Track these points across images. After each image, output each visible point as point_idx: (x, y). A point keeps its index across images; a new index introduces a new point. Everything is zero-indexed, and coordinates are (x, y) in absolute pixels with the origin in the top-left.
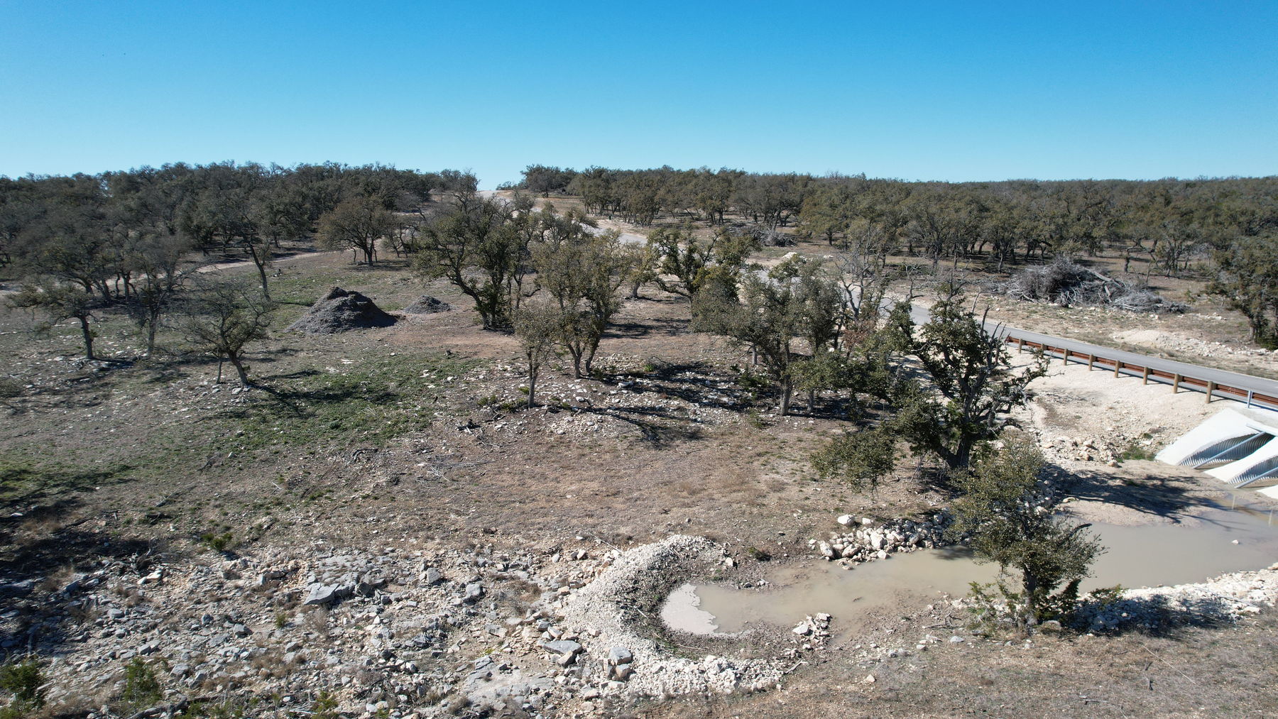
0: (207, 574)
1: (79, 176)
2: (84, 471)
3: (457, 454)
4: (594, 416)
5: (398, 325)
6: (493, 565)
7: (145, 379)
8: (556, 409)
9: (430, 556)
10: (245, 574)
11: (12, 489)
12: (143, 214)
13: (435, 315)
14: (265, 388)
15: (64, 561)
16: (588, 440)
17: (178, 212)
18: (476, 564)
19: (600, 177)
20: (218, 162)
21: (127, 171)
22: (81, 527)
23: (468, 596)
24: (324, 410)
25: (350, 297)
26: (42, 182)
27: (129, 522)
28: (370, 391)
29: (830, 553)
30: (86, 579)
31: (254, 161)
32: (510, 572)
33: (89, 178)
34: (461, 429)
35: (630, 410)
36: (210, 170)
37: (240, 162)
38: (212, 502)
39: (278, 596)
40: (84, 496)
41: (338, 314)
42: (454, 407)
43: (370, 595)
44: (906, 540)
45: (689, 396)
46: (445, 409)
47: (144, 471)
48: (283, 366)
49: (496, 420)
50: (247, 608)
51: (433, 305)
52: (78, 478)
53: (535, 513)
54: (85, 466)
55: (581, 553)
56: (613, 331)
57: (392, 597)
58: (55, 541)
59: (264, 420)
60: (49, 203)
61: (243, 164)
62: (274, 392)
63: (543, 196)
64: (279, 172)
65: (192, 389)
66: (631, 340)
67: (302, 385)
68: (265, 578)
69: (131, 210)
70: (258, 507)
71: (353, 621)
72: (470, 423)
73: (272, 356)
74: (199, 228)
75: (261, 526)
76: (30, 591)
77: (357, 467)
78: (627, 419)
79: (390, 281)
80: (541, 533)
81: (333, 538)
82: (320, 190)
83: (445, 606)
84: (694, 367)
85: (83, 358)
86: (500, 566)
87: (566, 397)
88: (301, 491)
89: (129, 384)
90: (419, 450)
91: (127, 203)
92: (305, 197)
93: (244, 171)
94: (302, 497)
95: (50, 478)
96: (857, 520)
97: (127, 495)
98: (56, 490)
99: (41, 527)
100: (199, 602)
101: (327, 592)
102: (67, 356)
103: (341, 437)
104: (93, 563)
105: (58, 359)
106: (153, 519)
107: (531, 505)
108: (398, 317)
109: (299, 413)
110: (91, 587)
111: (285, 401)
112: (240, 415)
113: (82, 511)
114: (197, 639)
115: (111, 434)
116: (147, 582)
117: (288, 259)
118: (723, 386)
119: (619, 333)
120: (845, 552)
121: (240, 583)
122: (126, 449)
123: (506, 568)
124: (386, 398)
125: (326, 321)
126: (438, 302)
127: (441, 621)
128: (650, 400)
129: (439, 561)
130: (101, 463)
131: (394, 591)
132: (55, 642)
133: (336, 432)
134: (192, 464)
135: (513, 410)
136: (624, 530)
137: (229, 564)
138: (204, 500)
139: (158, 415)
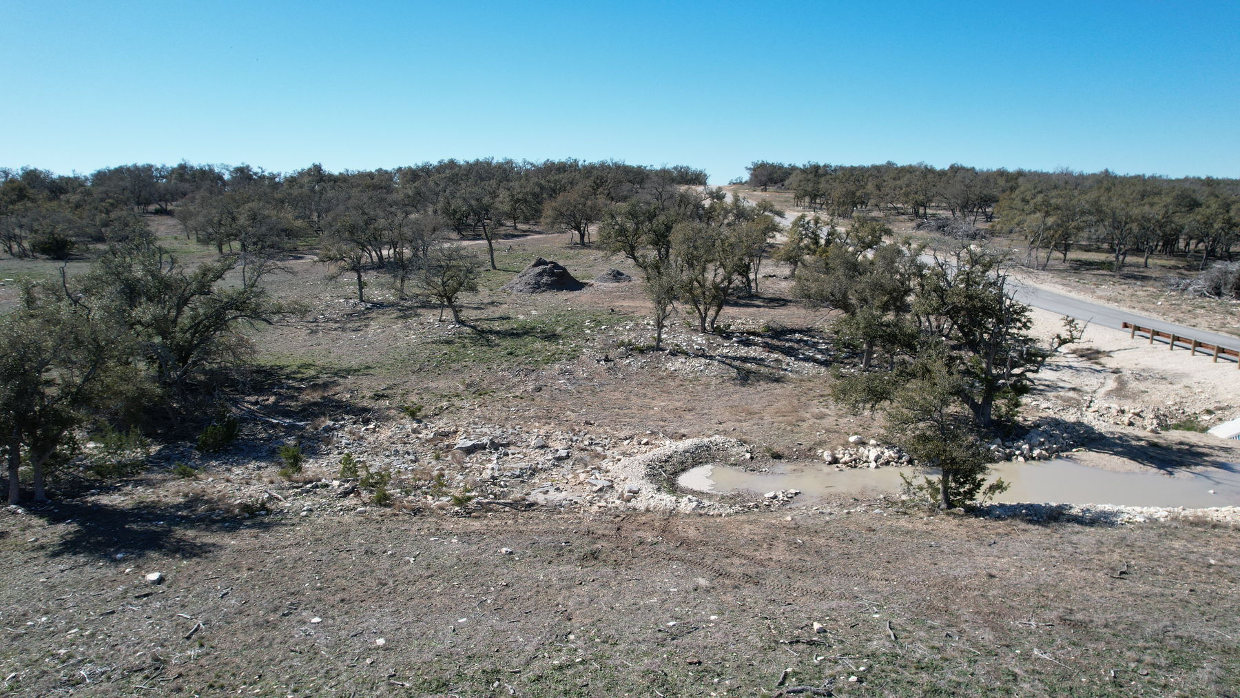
0: (402, 429)
1: (379, 171)
2: (344, 367)
3: (590, 377)
4: (703, 360)
5: (584, 290)
6: (582, 441)
7: (393, 316)
8: (674, 354)
9: (542, 432)
10: (425, 432)
11: (302, 373)
12: (417, 201)
13: (617, 284)
14: (471, 326)
15: (324, 415)
16: (691, 376)
17: (441, 199)
18: (571, 440)
19: (816, 172)
20: (481, 159)
21: (413, 167)
22: (336, 397)
23: (557, 456)
24: (507, 343)
25: (549, 266)
26: (354, 176)
27: (363, 397)
28: (542, 332)
29: (830, 459)
30: (334, 424)
31: (509, 157)
32: (593, 447)
33: (386, 172)
34: (598, 361)
35: (735, 358)
36: (474, 165)
37: (498, 158)
38: (416, 391)
39: (441, 445)
40: (341, 381)
41: (539, 279)
42: (599, 347)
43: (497, 449)
44: (900, 458)
45: (789, 352)
46: (592, 348)
47: (378, 370)
48: (490, 312)
49: (627, 357)
50: (420, 450)
51: (617, 276)
52: (340, 370)
53: (626, 415)
54: (345, 365)
55: (645, 440)
56: (757, 303)
57: (510, 452)
58: (322, 403)
59: (464, 346)
60: (355, 192)
61: (501, 160)
62: (476, 329)
63: (762, 190)
64: (529, 167)
65: (422, 324)
66: (767, 309)
67: (497, 326)
68: (435, 434)
69: (409, 197)
70: (443, 396)
71: (480, 461)
72: (607, 357)
73: (483, 306)
74: (455, 212)
75: (442, 407)
76: (304, 428)
77: (517, 380)
78: (730, 365)
79: (592, 258)
80: (624, 427)
81: (485, 418)
82: (556, 182)
83: (541, 459)
84: (806, 332)
85: (357, 301)
86: (587, 443)
87: (687, 345)
88: (474, 390)
89: (382, 319)
90: (563, 373)
91: (406, 191)
92: (542, 188)
93: (500, 166)
94: (474, 393)
95: (324, 369)
96: (864, 440)
97: (365, 382)
98: (326, 376)
99: (315, 395)
100: (393, 443)
101: (469, 443)
102: (347, 299)
103: (512, 360)
104: (340, 418)
105: (341, 301)
106: (378, 397)
107: (626, 411)
108: (586, 284)
109: (490, 344)
110: (335, 429)
111: (482, 335)
112: (448, 342)
113: (338, 388)
114: (388, 460)
115: (364, 348)
116: (367, 430)
117: (522, 239)
118: (823, 346)
119: (761, 304)
120: (843, 460)
121: (420, 436)
122: (370, 358)
123: (590, 444)
124: (552, 337)
125: (529, 284)
126: (622, 274)
127: (534, 466)
128: (753, 352)
129: (547, 436)
130: (354, 364)
131: (512, 450)
132: (313, 453)
133: (510, 357)
134: (409, 368)
135: (642, 351)
136: (683, 431)
137: (415, 425)
138: (411, 390)
139: (396, 339)
